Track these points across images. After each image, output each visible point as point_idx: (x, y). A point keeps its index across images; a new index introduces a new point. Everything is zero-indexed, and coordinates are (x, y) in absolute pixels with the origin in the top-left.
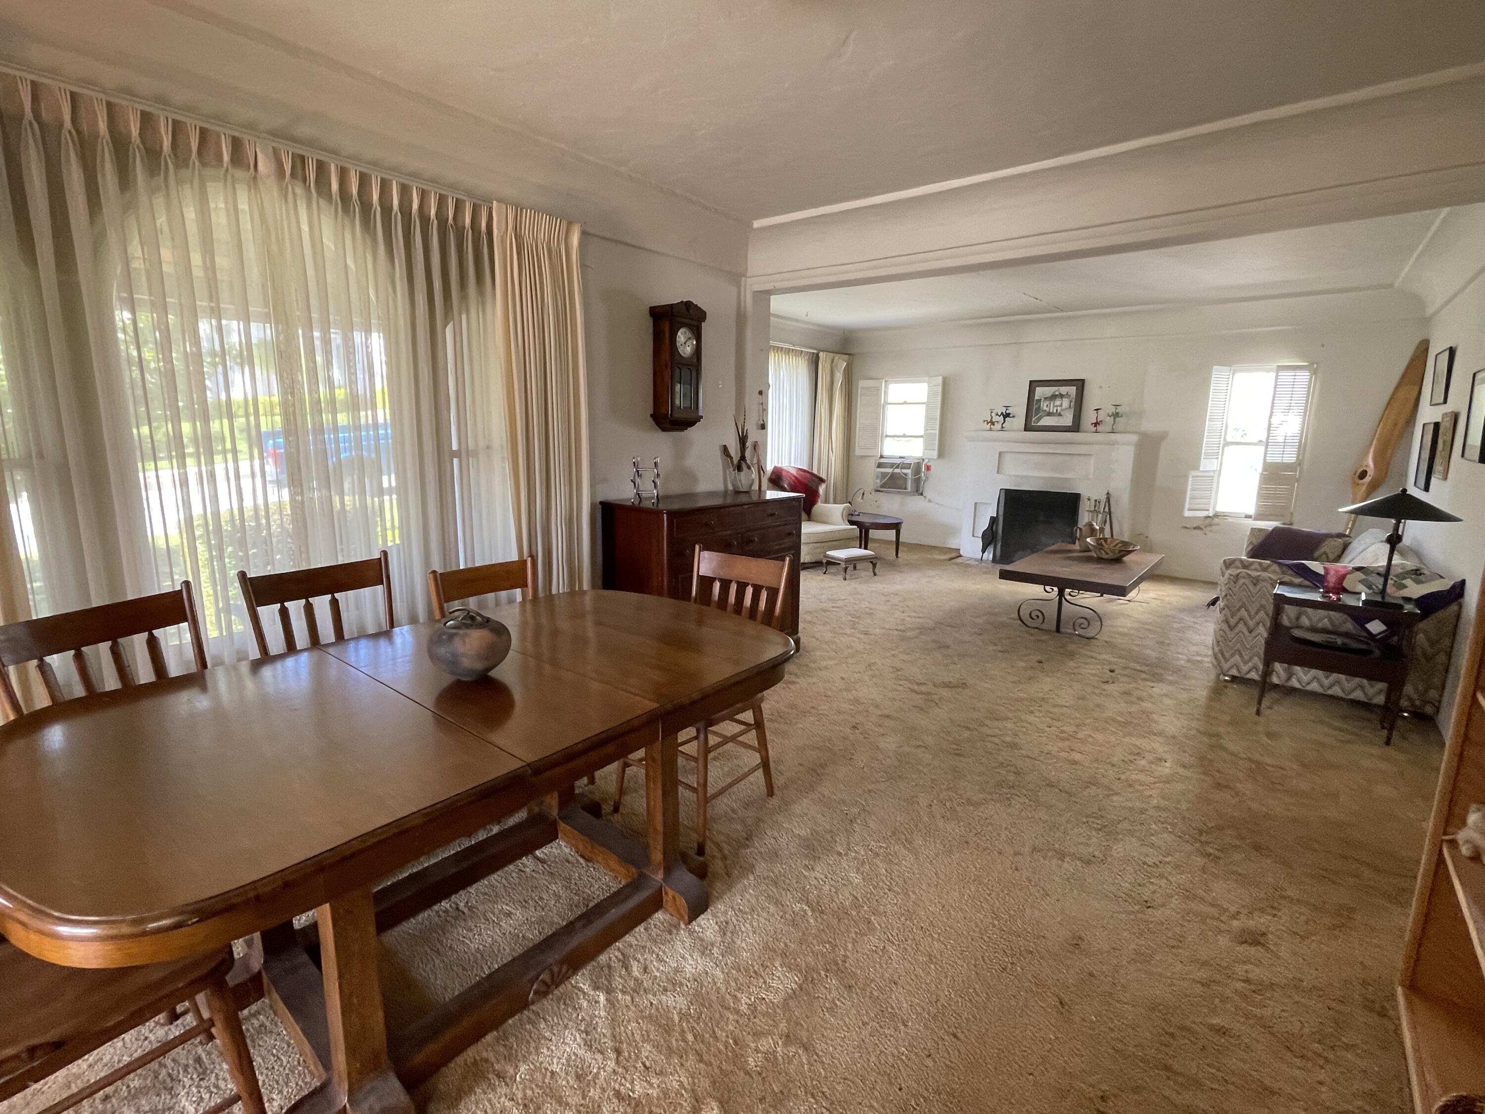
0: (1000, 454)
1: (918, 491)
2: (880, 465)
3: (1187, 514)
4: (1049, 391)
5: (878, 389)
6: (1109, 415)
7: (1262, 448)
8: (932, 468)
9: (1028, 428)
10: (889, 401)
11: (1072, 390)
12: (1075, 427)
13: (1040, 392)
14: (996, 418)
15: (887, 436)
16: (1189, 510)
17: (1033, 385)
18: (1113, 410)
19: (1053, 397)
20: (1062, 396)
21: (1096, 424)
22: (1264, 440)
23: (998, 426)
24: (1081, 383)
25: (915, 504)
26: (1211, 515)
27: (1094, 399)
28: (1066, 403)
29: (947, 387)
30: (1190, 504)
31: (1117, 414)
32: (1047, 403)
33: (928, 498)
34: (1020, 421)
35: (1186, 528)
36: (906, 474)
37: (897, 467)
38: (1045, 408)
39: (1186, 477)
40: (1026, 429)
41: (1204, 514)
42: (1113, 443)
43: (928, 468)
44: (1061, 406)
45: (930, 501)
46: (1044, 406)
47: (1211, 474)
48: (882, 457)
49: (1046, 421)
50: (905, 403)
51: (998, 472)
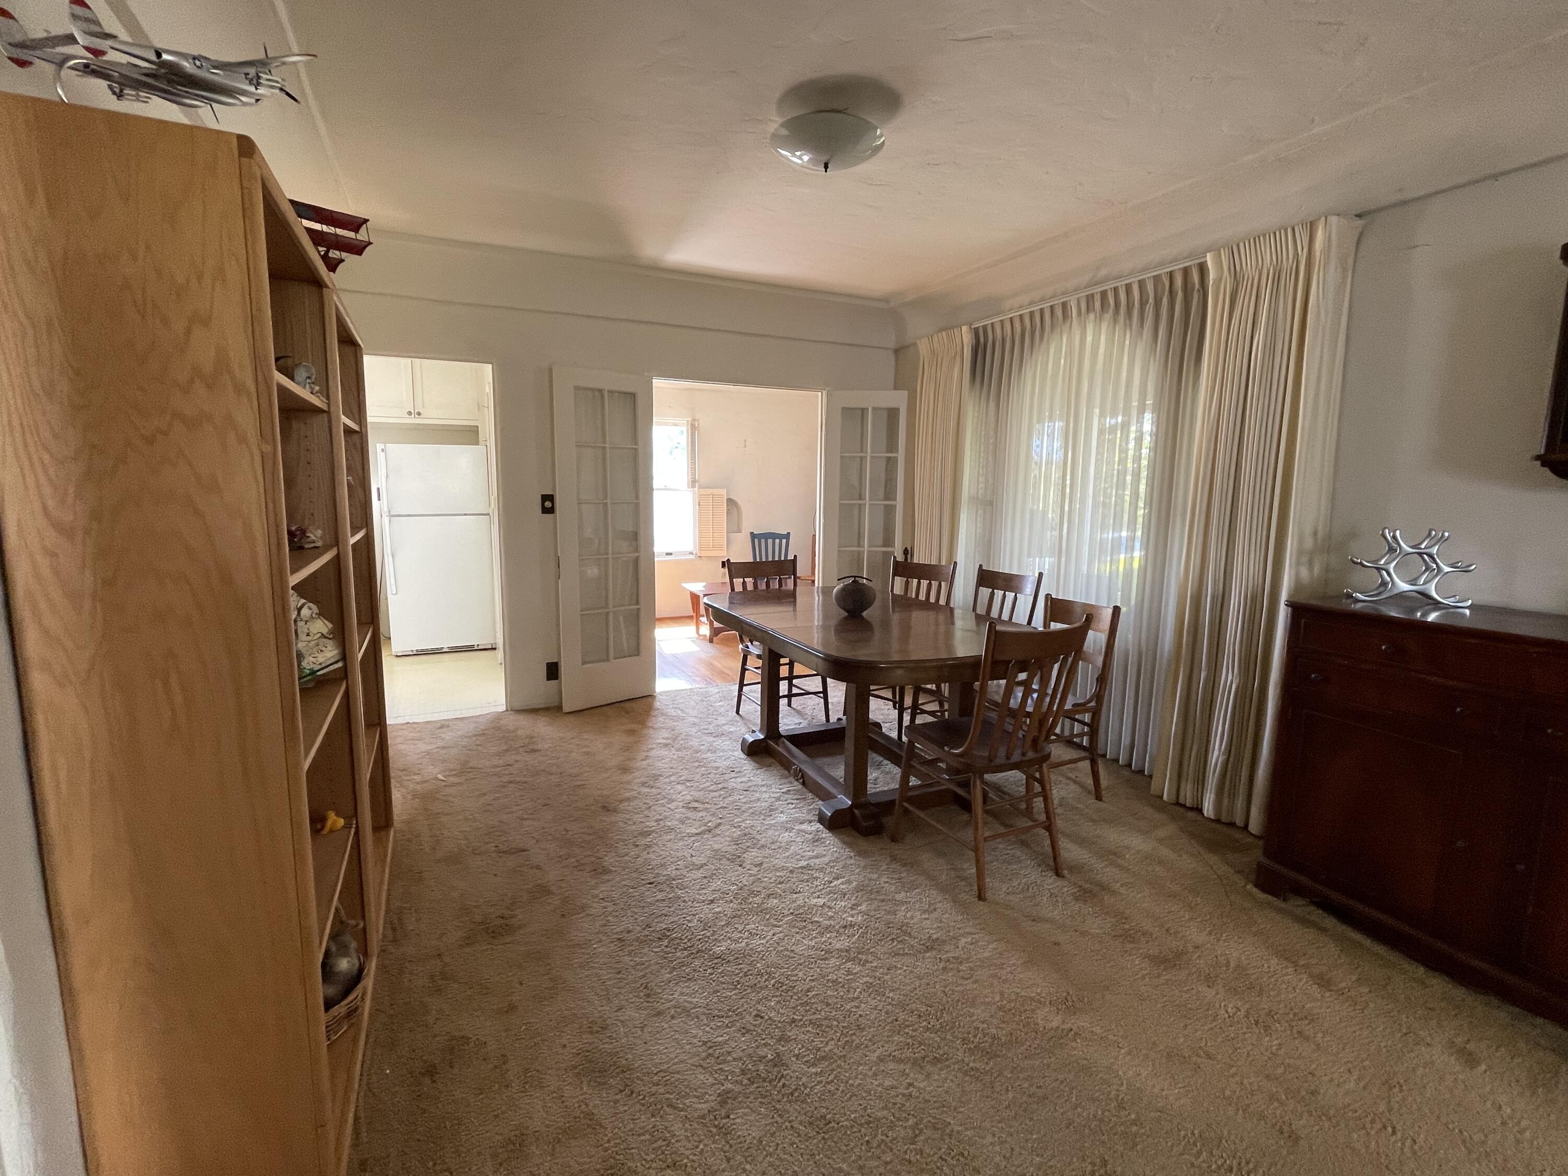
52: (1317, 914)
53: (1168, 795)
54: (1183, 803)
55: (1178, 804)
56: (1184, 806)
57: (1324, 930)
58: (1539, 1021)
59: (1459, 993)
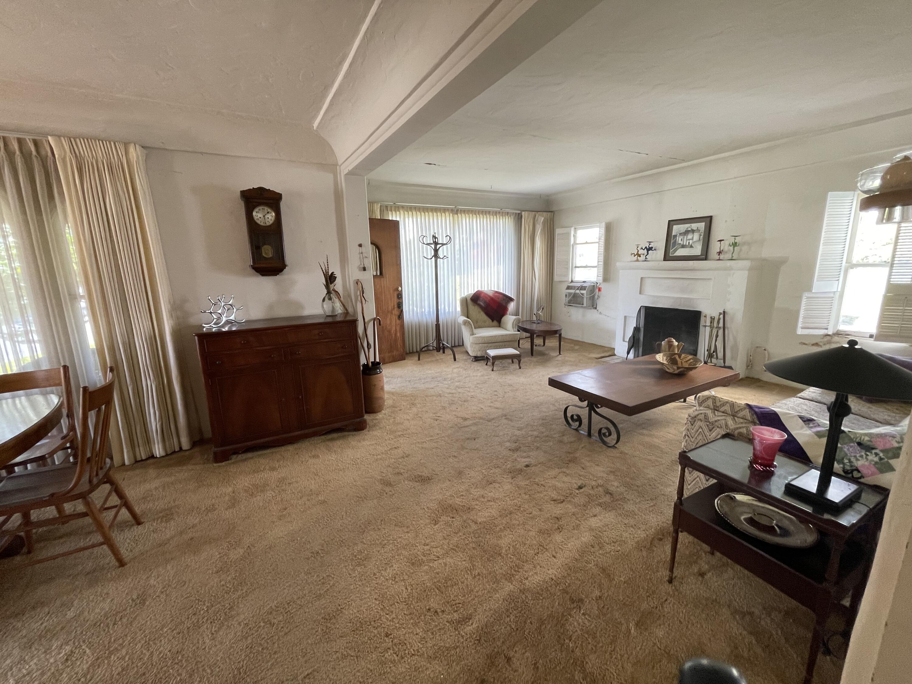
0: (642, 278)
1: (593, 305)
2: (568, 288)
3: (800, 331)
4: (683, 227)
5: (569, 234)
6: (730, 245)
7: (887, 270)
8: (602, 290)
9: (667, 258)
10: (578, 242)
11: (702, 226)
12: (705, 256)
13: (676, 229)
14: (641, 252)
15: (576, 267)
16: (802, 328)
17: (671, 223)
18: (732, 240)
19: (687, 232)
20: (693, 231)
21: (720, 253)
22: (890, 260)
23: (643, 258)
24: (709, 219)
25: (591, 315)
26: (830, 333)
27: (718, 232)
28: (696, 236)
29: (609, 229)
30: (803, 322)
31: (736, 243)
32: (681, 237)
33: (599, 311)
34: (660, 253)
35: (804, 344)
36: (583, 294)
37: (578, 289)
38: (680, 242)
39: (800, 298)
40: (665, 260)
41: (822, 332)
42: (730, 269)
43: (600, 290)
44: (692, 239)
45: (600, 313)
46: (679, 240)
47: (832, 295)
48: (572, 282)
49: (681, 252)
50: (587, 243)
51: (640, 293)
52: (244, 456)
53: (129, 460)
54: (140, 459)
55: (136, 462)
56: (142, 460)
57: (252, 458)
58: (313, 438)
59: (296, 446)
